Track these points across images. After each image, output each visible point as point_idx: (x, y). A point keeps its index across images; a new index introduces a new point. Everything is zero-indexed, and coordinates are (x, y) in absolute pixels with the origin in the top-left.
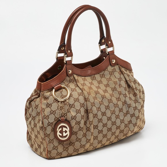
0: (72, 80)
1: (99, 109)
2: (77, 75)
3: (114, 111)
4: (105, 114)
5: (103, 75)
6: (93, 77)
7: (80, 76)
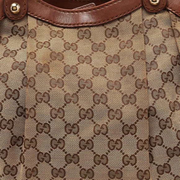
0: (20, 30)
1: (58, 113)
2: (38, 19)
3: (104, 127)
4: (75, 130)
5: (115, 30)
6: (85, 33)
7: (49, 23)
